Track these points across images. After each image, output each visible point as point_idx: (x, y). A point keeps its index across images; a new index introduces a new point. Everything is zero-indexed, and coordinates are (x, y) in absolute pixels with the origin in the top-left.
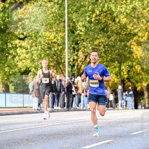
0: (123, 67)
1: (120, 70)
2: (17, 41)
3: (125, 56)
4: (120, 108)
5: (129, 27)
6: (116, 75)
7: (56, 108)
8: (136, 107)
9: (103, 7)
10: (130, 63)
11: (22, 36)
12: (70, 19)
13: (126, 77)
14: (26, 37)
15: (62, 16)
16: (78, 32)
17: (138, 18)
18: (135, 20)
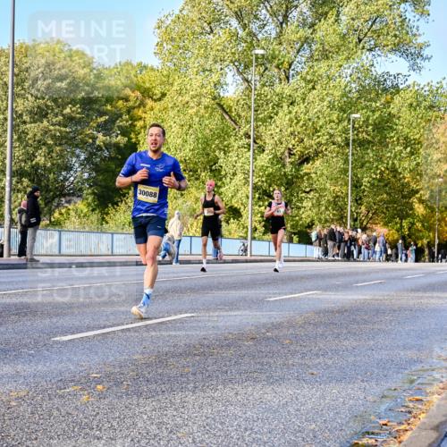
0: (404, 224)
1: (401, 226)
2: (304, 194)
3: (407, 212)
4: (399, 261)
5: (411, 184)
6: (397, 231)
7: (336, 258)
8: (417, 260)
9: (388, 164)
10: (411, 220)
11: (308, 190)
12: (355, 175)
13: (407, 233)
14: (311, 190)
15: (346, 171)
16: (363, 187)
17: (421, 175)
18: (418, 177)
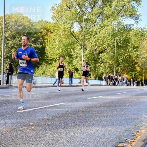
0: (133, 74)
3: (134, 70)
5: (135, 60)
6: (131, 76)
9: (127, 54)
10: (135, 72)
11: (101, 62)
13: (134, 77)
15: (114, 56)
17: (139, 58)
